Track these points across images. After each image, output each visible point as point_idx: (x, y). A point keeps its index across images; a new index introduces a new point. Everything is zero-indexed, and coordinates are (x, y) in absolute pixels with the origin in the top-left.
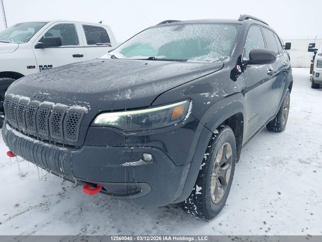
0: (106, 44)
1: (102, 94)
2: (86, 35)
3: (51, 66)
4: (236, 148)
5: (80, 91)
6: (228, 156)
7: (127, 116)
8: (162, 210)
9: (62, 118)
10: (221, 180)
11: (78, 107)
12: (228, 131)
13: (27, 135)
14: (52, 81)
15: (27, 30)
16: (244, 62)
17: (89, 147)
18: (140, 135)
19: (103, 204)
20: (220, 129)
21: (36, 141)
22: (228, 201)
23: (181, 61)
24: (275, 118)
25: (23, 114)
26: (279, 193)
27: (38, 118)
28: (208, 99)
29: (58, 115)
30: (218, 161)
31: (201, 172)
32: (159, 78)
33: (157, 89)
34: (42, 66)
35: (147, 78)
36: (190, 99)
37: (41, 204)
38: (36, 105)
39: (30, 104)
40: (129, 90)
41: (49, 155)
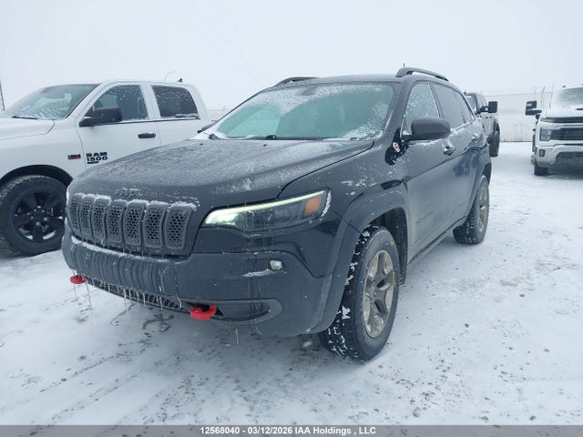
0: (191, 115)
1: (213, 186)
2: (159, 101)
3: (106, 153)
4: (398, 259)
5: (184, 183)
6: (386, 271)
7: (247, 212)
8: (296, 353)
9: (161, 220)
10: (379, 306)
11: (183, 204)
12: (383, 234)
13: (106, 247)
14: (137, 173)
15: (63, 97)
16: (404, 137)
17: (199, 255)
18: (265, 236)
19: (209, 350)
20: (371, 230)
21: (122, 255)
22: (392, 339)
23: (314, 139)
24: (466, 222)
25: (103, 219)
26: (467, 326)
27: (125, 223)
28: (351, 189)
29: (155, 216)
30: (372, 274)
31: (347, 288)
32: (284, 164)
33: (285, 177)
34: (90, 155)
35: (268, 163)
36: (328, 189)
37: (118, 355)
38: (119, 204)
39: (112, 204)
40: (249, 180)
41: (143, 271)
